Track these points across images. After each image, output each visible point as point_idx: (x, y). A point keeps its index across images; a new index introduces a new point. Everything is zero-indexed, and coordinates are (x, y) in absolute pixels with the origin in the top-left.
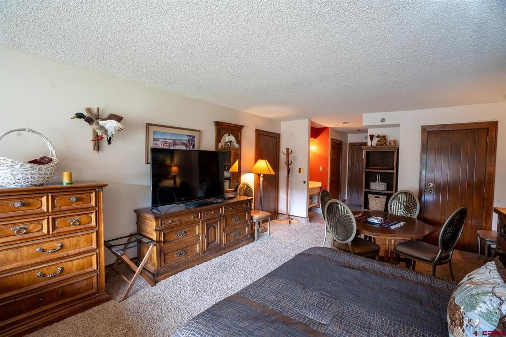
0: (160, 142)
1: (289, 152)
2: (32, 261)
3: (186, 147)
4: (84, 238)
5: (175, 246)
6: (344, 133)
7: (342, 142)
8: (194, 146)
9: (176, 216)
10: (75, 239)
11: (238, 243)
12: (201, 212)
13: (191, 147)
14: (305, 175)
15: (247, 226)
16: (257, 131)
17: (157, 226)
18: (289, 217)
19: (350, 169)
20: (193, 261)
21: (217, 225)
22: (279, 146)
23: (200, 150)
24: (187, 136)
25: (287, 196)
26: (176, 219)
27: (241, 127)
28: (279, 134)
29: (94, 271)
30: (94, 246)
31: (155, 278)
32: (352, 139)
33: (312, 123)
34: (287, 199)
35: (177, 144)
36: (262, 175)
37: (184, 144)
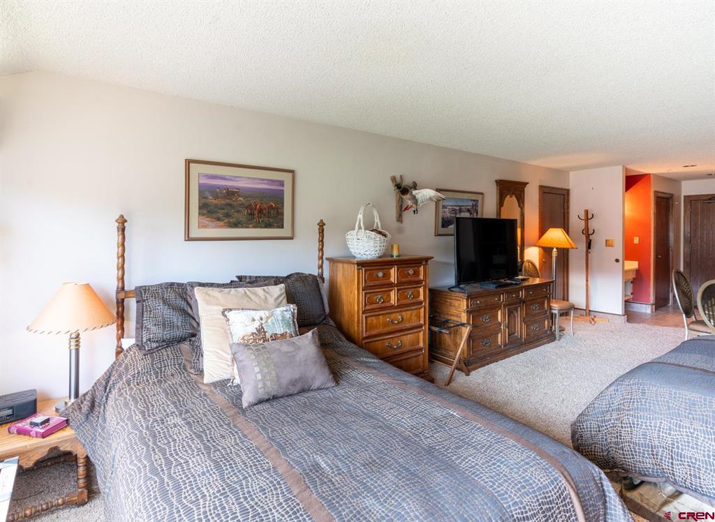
0: (447, 210)
1: (590, 216)
2: (386, 330)
3: (471, 214)
4: (415, 312)
5: (481, 333)
6: (674, 180)
7: (672, 195)
8: (477, 213)
9: (483, 297)
10: (409, 312)
11: (539, 340)
12: (503, 294)
13: (475, 214)
14: (618, 251)
15: (547, 317)
16: (541, 187)
17: (467, 306)
18: (588, 314)
20: (497, 354)
21: (517, 311)
22: (568, 207)
23: (484, 217)
24: (472, 200)
25: (587, 281)
26: (482, 300)
27: (525, 184)
28: (568, 191)
29: (421, 349)
30: (422, 322)
31: (467, 365)
32: (688, 189)
33: (627, 170)
34: (587, 285)
35: (463, 211)
36: (555, 250)
37: (468, 210)
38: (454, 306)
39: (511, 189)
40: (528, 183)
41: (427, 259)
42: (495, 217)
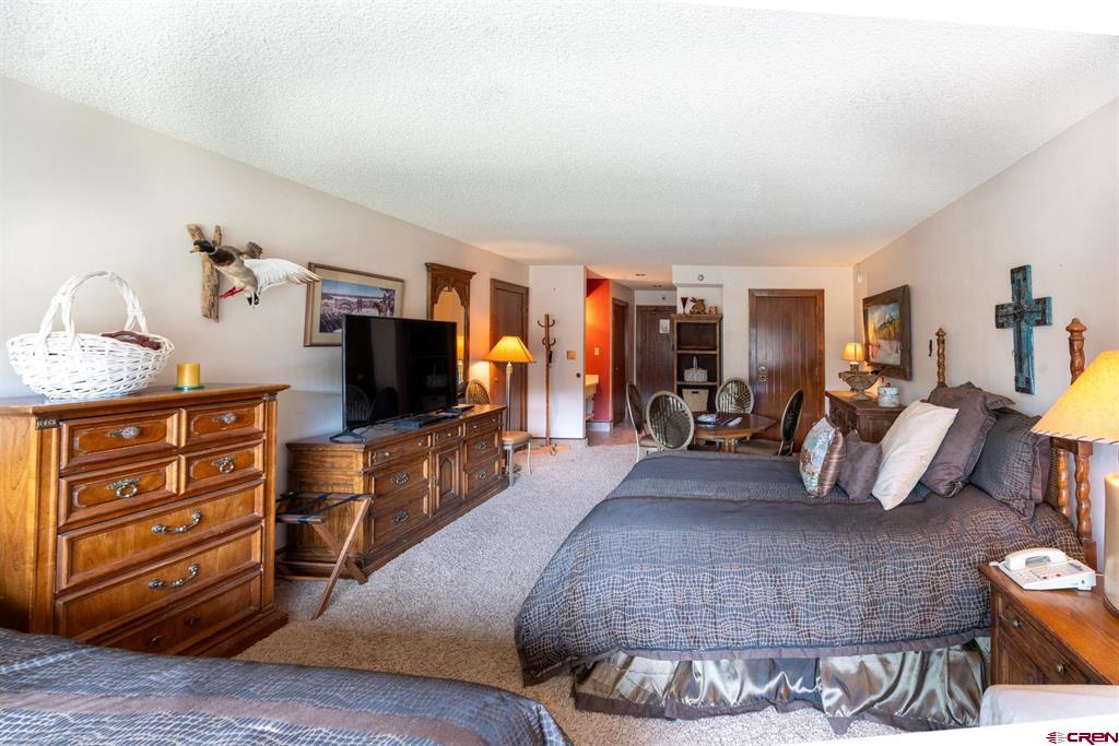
0: (333, 301)
1: (551, 323)
3: (380, 311)
4: (240, 497)
5: (392, 504)
6: (628, 289)
7: (627, 304)
8: (392, 310)
9: (395, 444)
10: (223, 500)
11: (485, 492)
12: (431, 434)
13: (388, 312)
14: (579, 364)
15: (497, 458)
16: (494, 281)
17: (365, 464)
18: (549, 442)
19: (640, 352)
20: (420, 530)
21: (455, 457)
22: (527, 310)
23: (405, 317)
24: (383, 289)
25: (548, 401)
26: (395, 449)
27: (471, 274)
28: (527, 289)
29: (255, 567)
30: (258, 512)
31: (362, 567)
32: (642, 299)
33: (588, 272)
34: (548, 408)
35: (365, 306)
36: (509, 365)
37: (376, 305)
38: (339, 468)
39: (448, 278)
40: (474, 273)
41: (273, 392)
42: (424, 318)
